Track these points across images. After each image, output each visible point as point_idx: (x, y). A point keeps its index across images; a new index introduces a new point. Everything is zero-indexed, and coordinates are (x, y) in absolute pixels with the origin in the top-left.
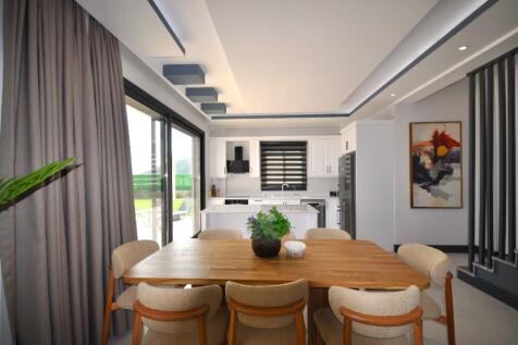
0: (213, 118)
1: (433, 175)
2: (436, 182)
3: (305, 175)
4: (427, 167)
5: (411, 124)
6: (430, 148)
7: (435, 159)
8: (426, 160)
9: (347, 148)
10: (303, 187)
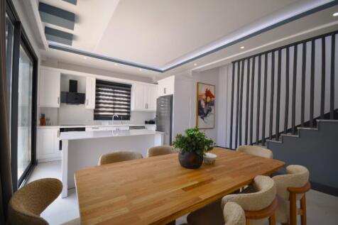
0: (50, 46)
1: (205, 112)
2: (206, 115)
3: (129, 109)
4: (203, 107)
5: (198, 83)
6: (204, 97)
7: (206, 103)
8: (203, 103)
9: (165, 92)
10: (127, 118)
